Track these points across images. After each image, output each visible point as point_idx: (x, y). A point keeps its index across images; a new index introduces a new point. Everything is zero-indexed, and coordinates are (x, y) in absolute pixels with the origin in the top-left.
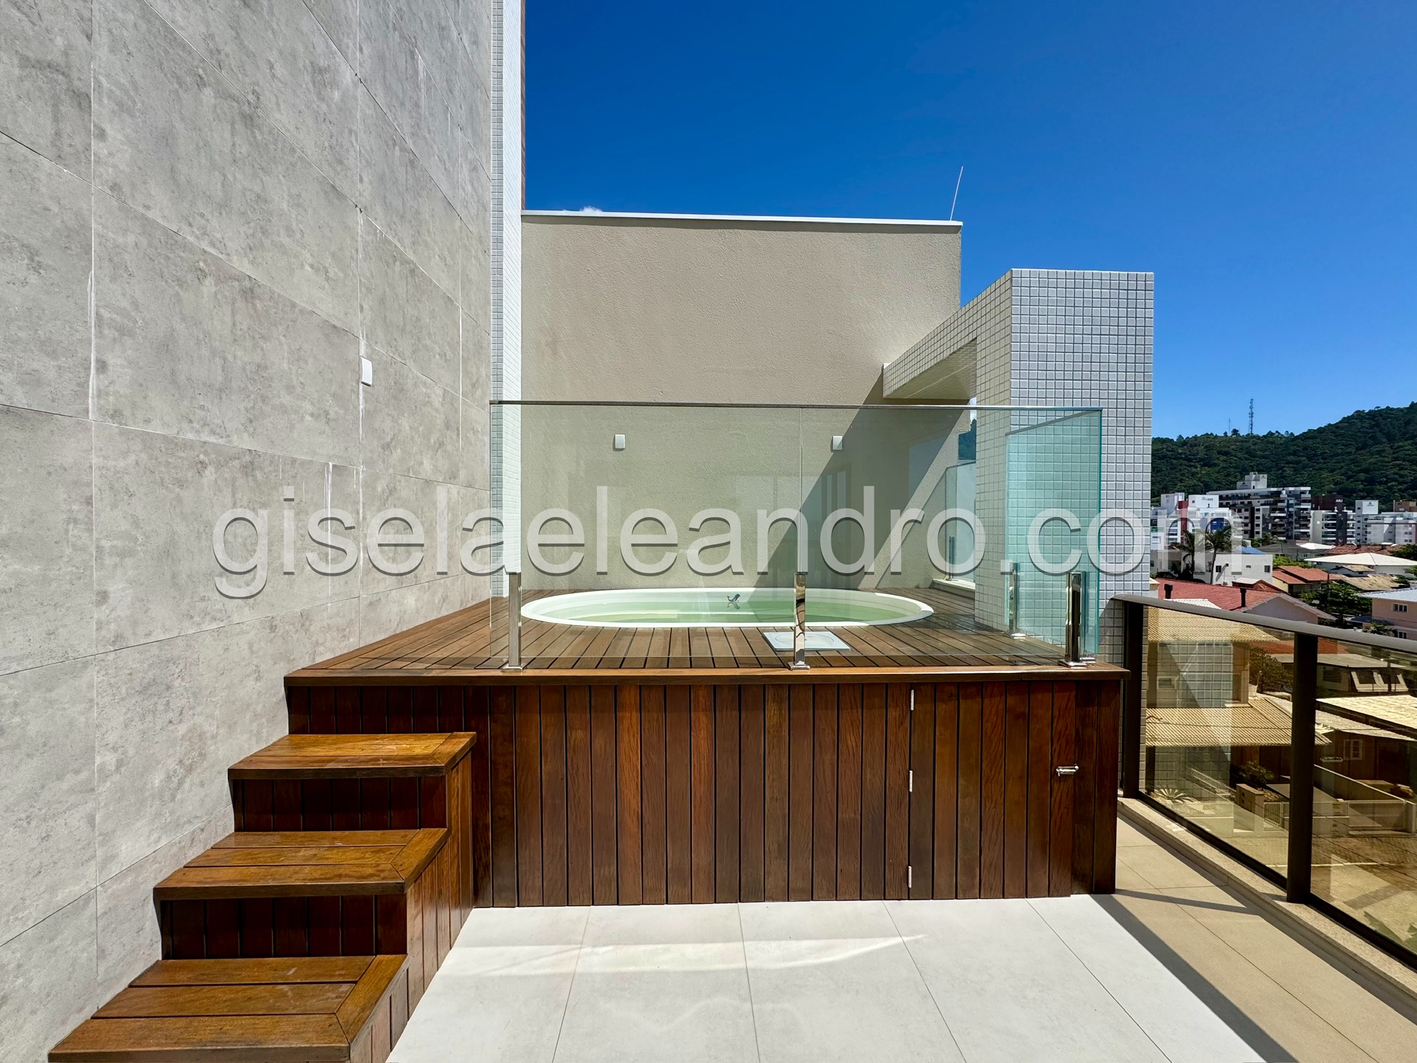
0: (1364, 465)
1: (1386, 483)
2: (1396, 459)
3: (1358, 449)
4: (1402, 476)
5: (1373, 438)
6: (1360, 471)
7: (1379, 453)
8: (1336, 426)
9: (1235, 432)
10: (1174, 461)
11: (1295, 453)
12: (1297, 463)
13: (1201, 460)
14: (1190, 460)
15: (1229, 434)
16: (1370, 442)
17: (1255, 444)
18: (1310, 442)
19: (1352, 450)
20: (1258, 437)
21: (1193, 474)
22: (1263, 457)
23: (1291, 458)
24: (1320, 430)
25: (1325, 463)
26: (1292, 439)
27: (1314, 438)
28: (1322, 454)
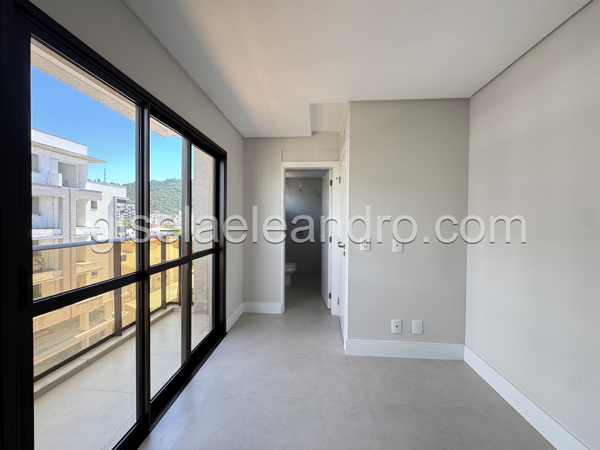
25: (130, 196)
28: (129, 193)
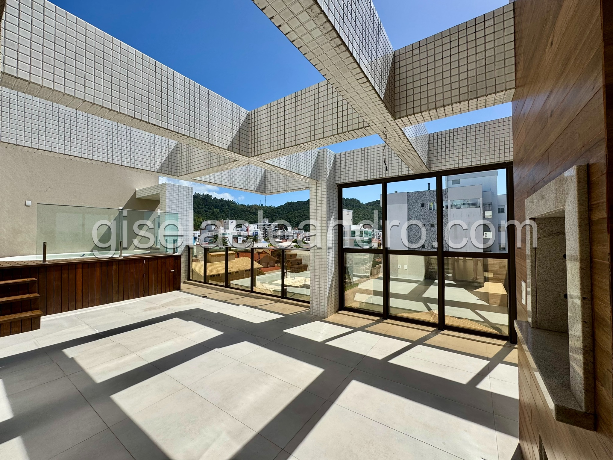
0: (289, 217)
1: (293, 222)
2: (295, 216)
3: (288, 213)
4: (296, 221)
5: (291, 210)
6: (288, 219)
7: (292, 214)
8: (284, 206)
9: (262, 204)
10: (247, 213)
11: (275, 213)
12: (276, 216)
13: (254, 213)
14: (251, 213)
15: (261, 205)
16: (290, 211)
17: (267, 209)
18: (278, 209)
19: (287, 213)
20: (267, 207)
21: (252, 217)
22: (269, 213)
23: (275, 214)
24: (281, 206)
26: (275, 208)
27: (279, 208)
